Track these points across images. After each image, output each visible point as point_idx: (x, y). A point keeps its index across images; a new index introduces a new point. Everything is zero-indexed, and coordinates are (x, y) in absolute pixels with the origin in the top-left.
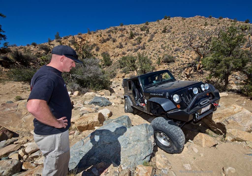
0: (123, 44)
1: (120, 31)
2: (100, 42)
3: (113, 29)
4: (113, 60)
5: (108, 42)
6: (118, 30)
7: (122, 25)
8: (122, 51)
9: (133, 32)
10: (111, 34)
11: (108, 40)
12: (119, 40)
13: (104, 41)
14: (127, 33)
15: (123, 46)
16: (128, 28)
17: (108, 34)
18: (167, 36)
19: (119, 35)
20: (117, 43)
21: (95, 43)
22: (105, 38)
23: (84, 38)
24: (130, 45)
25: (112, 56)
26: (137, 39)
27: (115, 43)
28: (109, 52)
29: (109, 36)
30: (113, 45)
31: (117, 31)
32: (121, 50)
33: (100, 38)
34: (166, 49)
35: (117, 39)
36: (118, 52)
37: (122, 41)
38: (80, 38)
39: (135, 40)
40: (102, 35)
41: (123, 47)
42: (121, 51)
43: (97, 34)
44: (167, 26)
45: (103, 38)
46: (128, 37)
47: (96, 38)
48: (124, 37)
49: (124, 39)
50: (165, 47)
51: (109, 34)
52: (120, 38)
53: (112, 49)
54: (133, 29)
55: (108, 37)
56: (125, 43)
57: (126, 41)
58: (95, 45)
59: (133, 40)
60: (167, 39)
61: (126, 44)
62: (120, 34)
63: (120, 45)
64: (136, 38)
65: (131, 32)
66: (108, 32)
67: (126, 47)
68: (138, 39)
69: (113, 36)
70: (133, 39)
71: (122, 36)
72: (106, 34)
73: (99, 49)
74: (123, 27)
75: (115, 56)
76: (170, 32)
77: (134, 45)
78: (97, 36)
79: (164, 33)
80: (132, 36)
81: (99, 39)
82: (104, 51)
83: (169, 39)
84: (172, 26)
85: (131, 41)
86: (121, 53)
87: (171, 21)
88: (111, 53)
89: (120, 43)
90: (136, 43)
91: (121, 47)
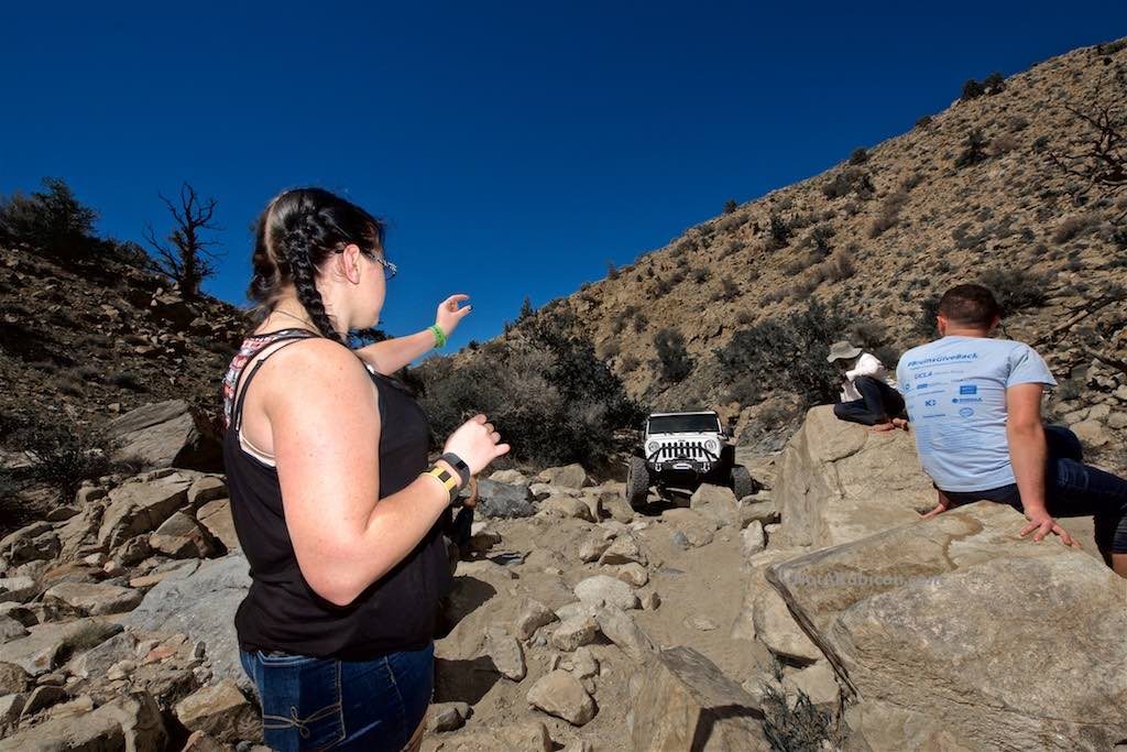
0: (741, 281)
1: (726, 233)
2: (648, 298)
3: (695, 237)
4: (700, 356)
5: (676, 288)
6: (715, 233)
7: (731, 208)
8: (738, 309)
9: (786, 217)
10: (690, 255)
11: (678, 280)
12: (721, 271)
13: (665, 289)
14: (757, 230)
15: (740, 288)
16: (760, 212)
17: (677, 260)
18: (992, 174)
19: (720, 251)
20: (714, 285)
21: (632, 303)
22: (666, 276)
23: (597, 298)
24: (774, 276)
25: (692, 340)
26: (807, 243)
27: (704, 286)
28: (680, 326)
29: (682, 264)
30: (696, 297)
31: (713, 237)
32: (730, 306)
33: (649, 282)
34: (990, 246)
35: (713, 267)
36: (717, 319)
37: (737, 269)
38: (585, 299)
39: (797, 250)
40: (657, 270)
41: (739, 294)
42: (732, 311)
43: (640, 270)
44: (993, 122)
45: (658, 279)
46: (764, 248)
47: (633, 285)
48: (745, 251)
49: (745, 260)
50: (985, 235)
51: (681, 257)
52: (727, 258)
53: (694, 311)
54: (787, 206)
55: (679, 270)
56: (748, 275)
57: (755, 263)
58: (630, 312)
59: (785, 250)
60: (995, 190)
61: (756, 277)
62: (727, 246)
63: (726, 288)
64: (804, 237)
65: (774, 222)
66: (674, 255)
67: (754, 292)
68: (812, 241)
69: (697, 260)
70: (787, 245)
71: (735, 249)
72: (668, 263)
73: (647, 322)
74: (739, 213)
75: (706, 338)
76: (1016, 149)
77: (797, 269)
78: (640, 279)
79: (969, 169)
80: (781, 235)
81: (646, 287)
82: (665, 326)
83: (1009, 187)
84: (1022, 114)
85: (781, 259)
86: (732, 319)
87: (1015, 94)
88: (688, 331)
89: (724, 282)
90: (804, 262)
91: (732, 293)
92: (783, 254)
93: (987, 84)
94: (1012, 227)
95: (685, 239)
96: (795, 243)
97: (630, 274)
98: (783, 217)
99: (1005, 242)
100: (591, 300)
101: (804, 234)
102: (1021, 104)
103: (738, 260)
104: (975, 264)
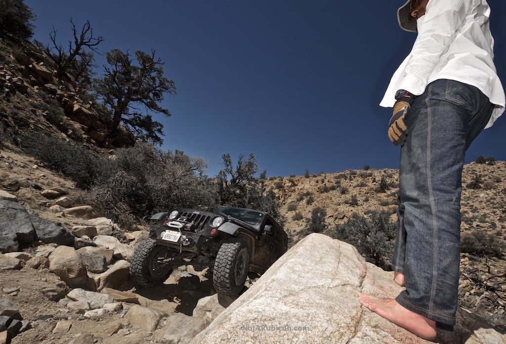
0: (360, 199)
1: (361, 177)
2: (318, 191)
3: (348, 174)
4: (330, 225)
5: (331, 192)
6: (356, 176)
7: (367, 168)
8: (354, 211)
9: (388, 181)
10: (343, 180)
11: (333, 188)
12: (353, 191)
13: (326, 190)
14: (374, 181)
15: (359, 202)
16: (378, 175)
17: (336, 180)
18: (482, 195)
19: (355, 184)
20: (348, 197)
21: (310, 191)
22: (329, 185)
23: (296, 183)
24: (375, 203)
25: (330, 217)
26: (393, 194)
27: (343, 196)
28: (327, 209)
29: (338, 183)
30: (338, 199)
31: (355, 177)
32: (351, 208)
33: (320, 185)
34: (475, 224)
35: (350, 189)
36: (343, 211)
37: (360, 194)
38: (290, 181)
39: (388, 196)
40: (326, 181)
41: (357, 204)
42: (352, 211)
43: (319, 178)
44: (486, 175)
45: (325, 185)
46: (375, 189)
47: (313, 183)
48: (366, 188)
49: (365, 191)
50: (474, 218)
51: (338, 180)
52: (358, 188)
53: (335, 205)
54: (390, 176)
55: (335, 185)
56: (364, 198)
57: (369, 195)
58: (308, 194)
59: (383, 194)
60: (482, 202)
61: (367, 200)
62: (359, 182)
63: (352, 200)
64: (393, 191)
65: (383, 180)
66: (336, 178)
67: (364, 206)
68: (396, 195)
69: (344, 183)
70: (385, 192)
71: (362, 185)
72: (332, 180)
73: (313, 201)
74: (369, 172)
75: (336, 219)
76: (494, 189)
77: (385, 204)
78: (317, 182)
79: (472, 190)
80: (383, 187)
81: (319, 186)
82: (320, 206)
83: (488, 203)
84: (500, 176)
85: (380, 197)
86: (350, 214)
87: (499, 168)
88: (329, 212)
89: (352, 196)
90: (390, 202)
91: (354, 202)
92: (382, 196)
93: (488, 160)
94: (487, 219)
95: (343, 173)
96: (389, 192)
97: (314, 178)
98: (387, 180)
99: (482, 224)
100: (293, 182)
101: (394, 190)
102: (500, 172)
103: (362, 190)
104: (466, 229)
